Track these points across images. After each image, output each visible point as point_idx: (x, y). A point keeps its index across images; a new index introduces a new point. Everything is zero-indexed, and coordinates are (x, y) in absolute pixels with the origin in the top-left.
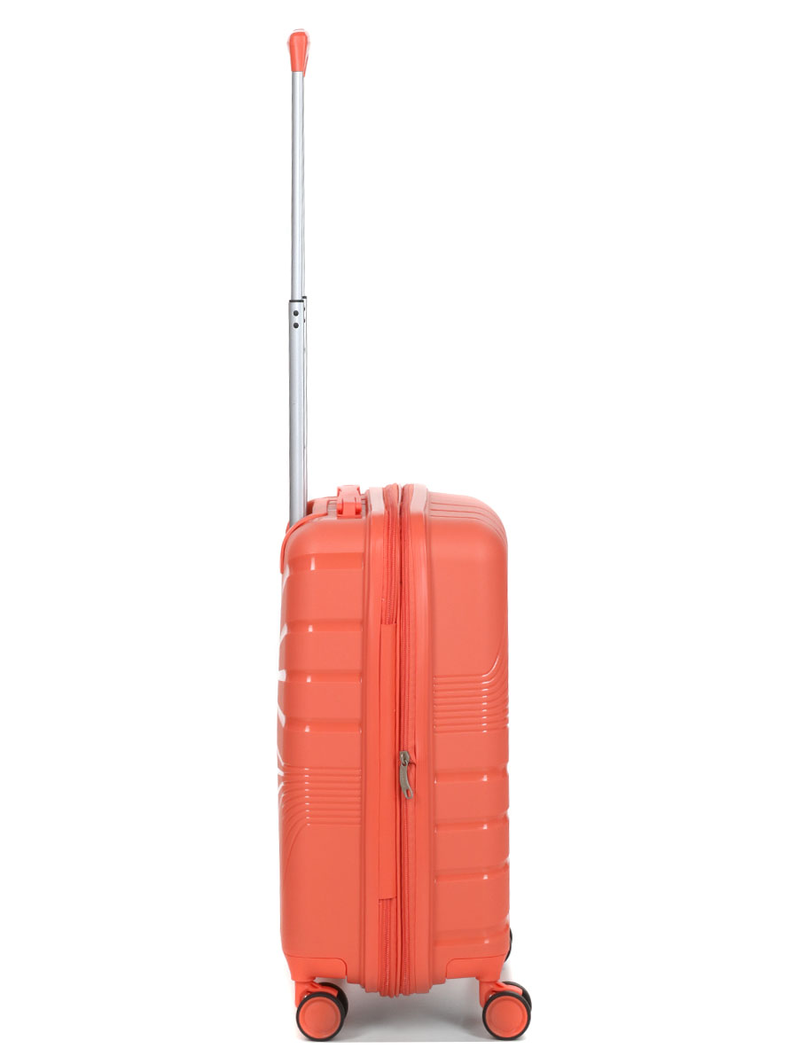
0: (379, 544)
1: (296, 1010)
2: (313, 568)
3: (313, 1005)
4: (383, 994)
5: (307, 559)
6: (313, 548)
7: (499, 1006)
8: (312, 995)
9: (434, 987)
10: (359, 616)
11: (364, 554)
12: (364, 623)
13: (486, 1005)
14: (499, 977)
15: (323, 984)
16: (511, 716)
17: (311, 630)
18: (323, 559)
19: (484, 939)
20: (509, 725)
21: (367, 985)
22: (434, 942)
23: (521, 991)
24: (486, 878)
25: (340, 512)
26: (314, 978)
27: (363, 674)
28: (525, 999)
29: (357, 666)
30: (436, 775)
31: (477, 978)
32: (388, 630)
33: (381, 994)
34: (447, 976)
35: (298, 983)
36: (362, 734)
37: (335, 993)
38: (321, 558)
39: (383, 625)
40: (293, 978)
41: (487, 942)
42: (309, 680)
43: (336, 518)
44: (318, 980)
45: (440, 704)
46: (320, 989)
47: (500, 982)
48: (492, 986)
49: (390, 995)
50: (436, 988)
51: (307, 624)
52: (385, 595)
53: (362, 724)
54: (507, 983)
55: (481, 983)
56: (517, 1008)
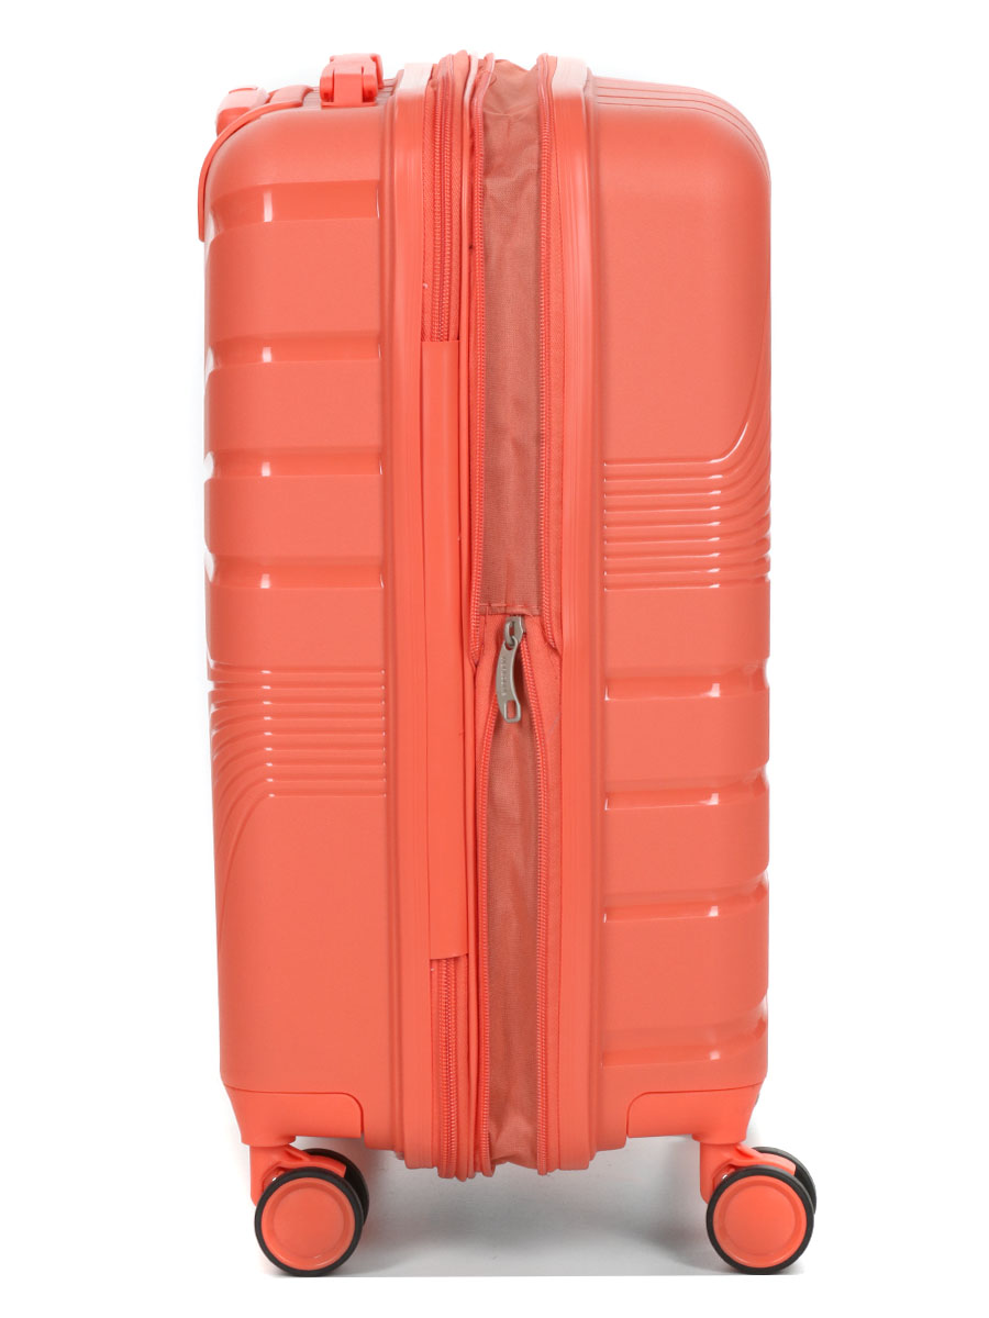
0: (411, 164)
1: (253, 1208)
2: (268, 216)
3: (293, 1196)
4: (444, 1174)
5: (253, 197)
6: (269, 173)
7: (742, 1197)
8: (289, 1175)
9: (600, 1155)
10: (372, 324)
11: (380, 184)
12: (384, 339)
13: (715, 1196)
14: (743, 1137)
15: (312, 1153)
16: (774, 554)
17: (267, 357)
18: (288, 196)
19: (710, 1048)
20: (771, 575)
21: (408, 1154)
22: (600, 1054)
23: (793, 1168)
24: (714, 913)
25: (328, 96)
26: (293, 1139)
27: (384, 455)
28: (802, 1184)
29: (371, 437)
30: (607, 682)
31: (695, 1137)
32: (440, 356)
33: (440, 1175)
34: (630, 1132)
35: (256, 1151)
36: (386, 590)
37: (340, 1171)
38: (285, 195)
39: (427, 343)
40: (245, 1140)
41: (715, 1056)
42: (266, 472)
43: (319, 109)
44: (300, 1143)
45: (618, 539)
46: (307, 1162)
47: (748, 1145)
48: (728, 1155)
49: (460, 1175)
50: (602, 1158)
51: (258, 343)
52: (429, 274)
53: (386, 567)
54: (762, 1151)
55: (703, 1147)
56: (783, 1200)
